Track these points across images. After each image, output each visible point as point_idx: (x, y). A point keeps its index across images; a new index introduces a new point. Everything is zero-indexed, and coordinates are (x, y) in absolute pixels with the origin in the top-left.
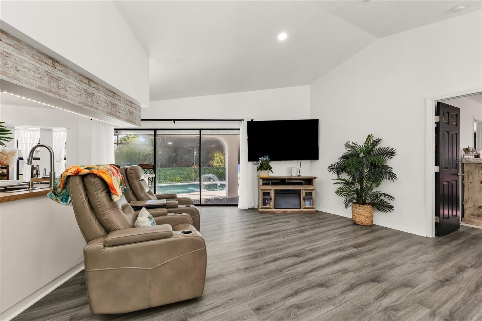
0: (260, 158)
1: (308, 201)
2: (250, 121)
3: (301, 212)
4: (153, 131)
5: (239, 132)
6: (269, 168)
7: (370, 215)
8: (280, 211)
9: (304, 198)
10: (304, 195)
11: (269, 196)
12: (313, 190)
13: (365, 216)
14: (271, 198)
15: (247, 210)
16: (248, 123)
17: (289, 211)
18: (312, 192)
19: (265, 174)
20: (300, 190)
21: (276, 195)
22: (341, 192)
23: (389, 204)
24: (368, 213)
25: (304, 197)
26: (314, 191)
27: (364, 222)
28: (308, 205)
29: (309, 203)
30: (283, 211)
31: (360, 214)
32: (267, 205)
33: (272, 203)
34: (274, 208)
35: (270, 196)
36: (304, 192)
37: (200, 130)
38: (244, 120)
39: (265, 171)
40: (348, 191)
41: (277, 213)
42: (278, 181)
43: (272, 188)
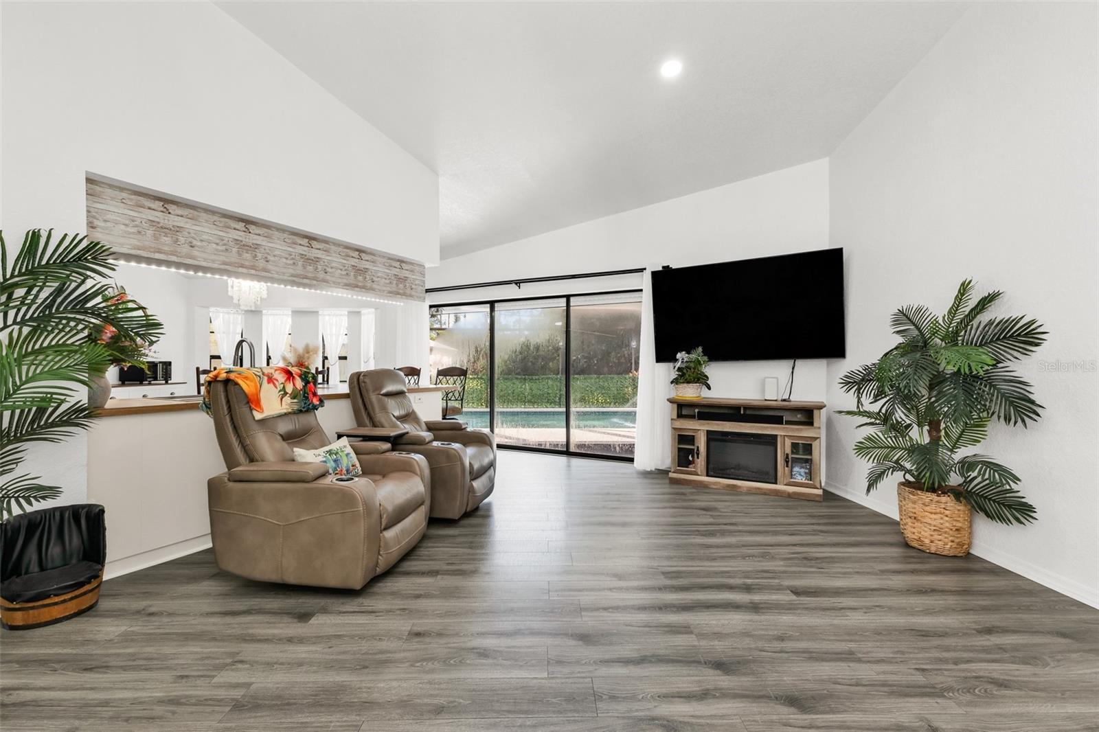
0: (679, 356)
1: (801, 468)
3: (777, 493)
4: (488, 305)
5: (642, 297)
6: (702, 380)
7: (947, 525)
8: (719, 483)
9: (787, 457)
10: (788, 450)
11: (694, 445)
12: (816, 439)
14: (698, 450)
16: (654, 274)
17: (743, 487)
18: (811, 445)
19: (690, 392)
20: (776, 436)
21: (712, 444)
22: (868, 448)
23: (1023, 500)
24: (942, 518)
25: (787, 455)
26: (818, 440)
27: (927, 541)
28: (799, 477)
29: (806, 473)
30: (729, 486)
31: (915, 518)
32: (691, 466)
33: (701, 462)
34: (705, 474)
35: (696, 445)
36: (788, 442)
37: (568, 297)
38: (645, 269)
39: (685, 385)
40: (888, 447)
41: (714, 487)
42: (726, 411)
43: (700, 425)
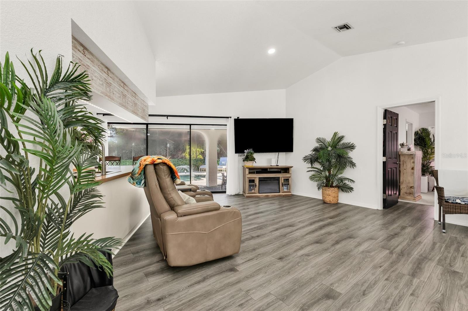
0: (245, 151)
1: (285, 187)
2: (237, 118)
3: (280, 196)
4: (146, 125)
5: (227, 128)
6: (253, 159)
7: (336, 195)
8: (263, 195)
9: (283, 184)
10: (283, 182)
11: (254, 183)
12: (290, 177)
13: (332, 196)
14: (256, 185)
15: (234, 195)
16: (235, 120)
17: (270, 195)
18: (289, 179)
19: (250, 164)
20: (279, 177)
21: (260, 182)
22: (314, 178)
23: (350, 187)
27: (332, 201)
28: (285, 190)
29: (287, 188)
30: (266, 196)
31: (329, 195)
32: (252, 191)
33: (257, 189)
34: (258, 193)
35: (255, 182)
36: (283, 179)
37: (190, 125)
38: (231, 117)
39: (250, 162)
40: (319, 177)
41: (261, 197)
42: (260, 170)
43: (257, 176)
